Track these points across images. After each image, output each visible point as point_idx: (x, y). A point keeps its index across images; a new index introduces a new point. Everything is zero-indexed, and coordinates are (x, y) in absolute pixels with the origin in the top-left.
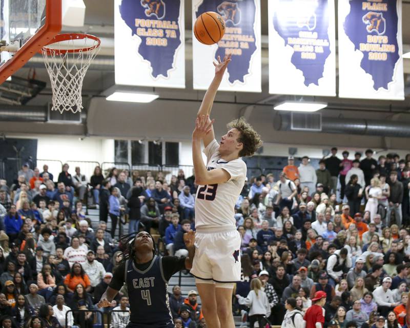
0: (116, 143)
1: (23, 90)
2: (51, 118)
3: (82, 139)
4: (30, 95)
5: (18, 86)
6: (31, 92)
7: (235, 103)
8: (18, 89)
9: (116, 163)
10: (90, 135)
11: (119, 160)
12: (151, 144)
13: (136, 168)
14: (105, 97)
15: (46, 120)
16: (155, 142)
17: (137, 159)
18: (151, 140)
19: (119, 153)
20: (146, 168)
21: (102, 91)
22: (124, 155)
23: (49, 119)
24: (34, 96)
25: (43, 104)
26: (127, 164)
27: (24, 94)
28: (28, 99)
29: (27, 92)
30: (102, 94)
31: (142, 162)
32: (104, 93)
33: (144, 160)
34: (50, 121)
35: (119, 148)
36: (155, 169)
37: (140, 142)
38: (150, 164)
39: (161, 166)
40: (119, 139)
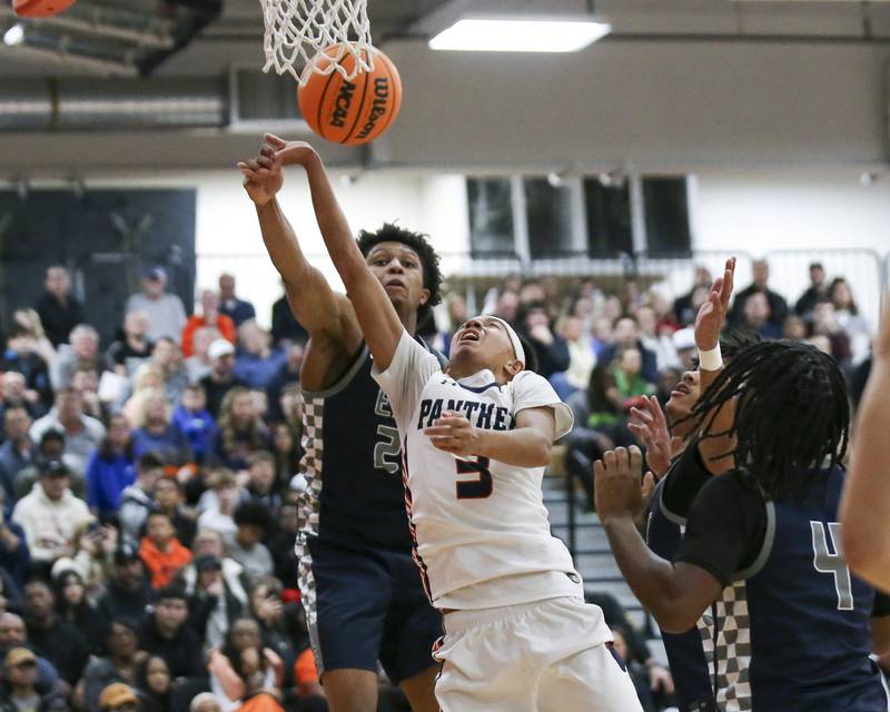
0: (472, 188)
1: (141, 27)
2: (244, 116)
3: (353, 180)
4: (168, 42)
5: (125, 15)
6: (173, 33)
7: (868, 38)
8: (123, 24)
9: (474, 255)
10: (379, 166)
11: (486, 245)
12: (591, 186)
13: (546, 267)
14: (426, 37)
15: (225, 121)
16: (605, 180)
17: (546, 239)
18: (590, 172)
19: (482, 219)
20: (580, 266)
21: (413, 19)
22: (503, 227)
23: (234, 117)
24: (181, 44)
25: (214, 70)
26: (512, 255)
27: (149, 39)
28: (160, 56)
29: (157, 32)
30: (414, 29)
31: (566, 248)
32: (423, 26)
33: (569, 239)
34: (239, 127)
35: (482, 205)
36: (613, 268)
37: (554, 180)
38: (595, 252)
39: (633, 256)
40: (483, 173)
